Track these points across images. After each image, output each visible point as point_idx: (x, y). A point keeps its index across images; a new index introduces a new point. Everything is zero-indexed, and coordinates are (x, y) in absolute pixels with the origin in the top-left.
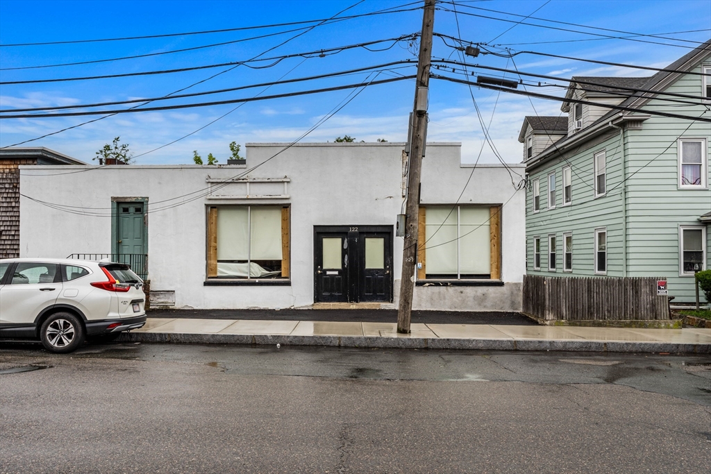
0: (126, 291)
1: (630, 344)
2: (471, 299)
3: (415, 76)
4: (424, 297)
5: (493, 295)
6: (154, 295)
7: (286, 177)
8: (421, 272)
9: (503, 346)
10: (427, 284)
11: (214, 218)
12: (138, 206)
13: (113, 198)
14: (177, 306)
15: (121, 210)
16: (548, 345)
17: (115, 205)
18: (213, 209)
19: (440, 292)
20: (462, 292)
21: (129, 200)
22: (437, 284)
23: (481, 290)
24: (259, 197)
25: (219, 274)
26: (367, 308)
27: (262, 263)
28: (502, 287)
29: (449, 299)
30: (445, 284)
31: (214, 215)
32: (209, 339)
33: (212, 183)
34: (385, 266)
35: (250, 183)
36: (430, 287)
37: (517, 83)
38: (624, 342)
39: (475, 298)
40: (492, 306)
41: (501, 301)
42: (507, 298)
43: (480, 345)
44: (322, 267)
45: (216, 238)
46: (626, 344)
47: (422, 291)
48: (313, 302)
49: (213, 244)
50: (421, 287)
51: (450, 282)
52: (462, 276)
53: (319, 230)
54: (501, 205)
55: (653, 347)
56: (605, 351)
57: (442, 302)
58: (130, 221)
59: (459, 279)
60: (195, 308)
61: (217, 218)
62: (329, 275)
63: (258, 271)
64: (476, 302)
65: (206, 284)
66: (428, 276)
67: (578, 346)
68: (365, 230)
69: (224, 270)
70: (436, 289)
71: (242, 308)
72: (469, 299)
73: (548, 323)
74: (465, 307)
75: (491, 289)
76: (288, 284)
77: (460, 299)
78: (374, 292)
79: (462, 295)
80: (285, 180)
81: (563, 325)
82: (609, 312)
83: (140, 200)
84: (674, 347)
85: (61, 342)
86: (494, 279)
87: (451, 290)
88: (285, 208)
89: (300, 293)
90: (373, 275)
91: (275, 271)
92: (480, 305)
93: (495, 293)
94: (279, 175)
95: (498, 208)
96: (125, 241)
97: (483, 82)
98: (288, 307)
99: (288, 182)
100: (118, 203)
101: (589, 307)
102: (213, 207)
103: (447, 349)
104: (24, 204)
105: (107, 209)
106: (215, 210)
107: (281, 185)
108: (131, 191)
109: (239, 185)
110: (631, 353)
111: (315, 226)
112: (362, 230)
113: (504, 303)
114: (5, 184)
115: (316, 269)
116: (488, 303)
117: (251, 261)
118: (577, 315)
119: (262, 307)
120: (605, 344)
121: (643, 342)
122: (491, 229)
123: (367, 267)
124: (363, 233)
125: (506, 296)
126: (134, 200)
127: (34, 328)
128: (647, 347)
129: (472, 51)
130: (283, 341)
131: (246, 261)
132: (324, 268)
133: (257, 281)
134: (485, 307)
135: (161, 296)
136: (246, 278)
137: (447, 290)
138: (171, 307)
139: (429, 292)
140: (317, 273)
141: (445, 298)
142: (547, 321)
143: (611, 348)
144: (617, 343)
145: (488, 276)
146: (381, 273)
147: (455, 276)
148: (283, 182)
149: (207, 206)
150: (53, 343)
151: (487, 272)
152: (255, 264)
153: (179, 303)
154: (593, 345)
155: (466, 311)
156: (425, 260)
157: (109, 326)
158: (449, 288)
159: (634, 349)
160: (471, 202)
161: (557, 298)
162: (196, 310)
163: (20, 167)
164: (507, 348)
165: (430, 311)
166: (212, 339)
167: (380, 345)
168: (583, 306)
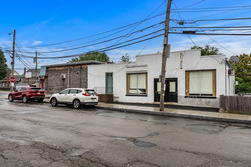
0: (90, 96)
1: (231, 119)
2: (204, 103)
3: (164, 34)
4: (188, 101)
5: (212, 102)
6: (115, 98)
7: (146, 64)
8: (188, 93)
9: (186, 116)
10: (188, 97)
11: (129, 77)
12: (111, 74)
13: (106, 73)
14: (120, 101)
15: (108, 76)
16: (201, 117)
17: (106, 74)
18: (128, 75)
19: (193, 100)
20: (201, 100)
21: (109, 73)
22: (192, 97)
23: (208, 100)
24: (139, 71)
25: (130, 93)
26: (169, 104)
27: (140, 90)
28: (216, 99)
29: (196, 102)
30: (195, 97)
31: (129, 76)
32: (111, 109)
33: (128, 67)
34: (176, 91)
35: (137, 67)
36: (189, 98)
37: (195, 31)
38: (229, 118)
39: (206, 102)
40: (212, 105)
41: (215, 104)
42: (218, 103)
43: (179, 116)
44: (157, 91)
45: (129, 83)
46: (229, 119)
47: (187, 99)
48: (154, 102)
49: (128, 84)
50: (187, 98)
51: (197, 97)
52: (201, 95)
53: (156, 80)
54: (216, 70)
55: (240, 121)
56: (221, 121)
57: (194, 103)
58: (109, 78)
59: (200, 96)
60: (124, 102)
61: (130, 77)
62: (159, 94)
63: (140, 92)
64: (206, 104)
65: (126, 95)
66: (190, 94)
67: (211, 118)
68: (169, 79)
69: (131, 92)
70: (192, 99)
71: (135, 102)
72: (203, 103)
73: (220, 112)
74: (202, 105)
75: (212, 100)
76: (147, 96)
77: (200, 102)
78: (172, 99)
79: (201, 101)
80: (146, 65)
81: (226, 113)
82: (246, 109)
83: (111, 73)
84: (249, 122)
85: (76, 107)
86: (214, 96)
87: (197, 99)
88: (146, 73)
89: (150, 99)
90: (172, 94)
91: (144, 92)
92: (207, 105)
93: (213, 101)
94: (144, 64)
95: (214, 71)
96: (109, 84)
97: (185, 32)
98: (147, 103)
99: (147, 66)
100: (107, 74)
101: (237, 107)
102: (128, 74)
103: (169, 116)
104: (88, 75)
105: (104, 75)
106: (129, 75)
107: (145, 67)
108: (109, 71)
109: (134, 67)
110: (231, 122)
111: (154, 79)
112: (168, 80)
113: (216, 104)
114: (86, 70)
115: (155, 92)
116: (211, 104)
117: (138, 89)
118: (233, 109)
119: (140, 102)
120: (221, 118)
121: (236, 119)
122: (213, 78)
123: (170, 91)
124: (169, 80)
125: (217, 102)
126: (110, 73)
127: (72, 103)
128: (238, 121)
129: (181, 23)
130: (127, 110)
131: (136, 89)
132: (158, 91)
133: (139, 95)
134: (209, 106)
135: (116, 98)
136: (136, 94)
137: (195, 99)
138: (118, 101)
139: (189, 100)
140: (155, 93)
141: (195, 102)
142: (220, 111)
143: (223, 120)
144: (226, 118)
145: (212, 95)
146: (174, 93)
147: (199, 95)
148: (145, 66)
149: (127, 74)
150: (75, 106)
151: (212, 93)
152: (139, 90)
153: (120, 100)
154: (217, 119)
155: (202, 107)
156: (189, 89)
157: (85, 104)
158: (196, 99)
159: (232, 121)
160: (204, 69)
161: (224, 103)
162: (124, 103)
163: (88, 66)
164: (187, 117)
165: (189, 106)
166: (112, 109)
167: (150, 113)
168: (235, 106)
